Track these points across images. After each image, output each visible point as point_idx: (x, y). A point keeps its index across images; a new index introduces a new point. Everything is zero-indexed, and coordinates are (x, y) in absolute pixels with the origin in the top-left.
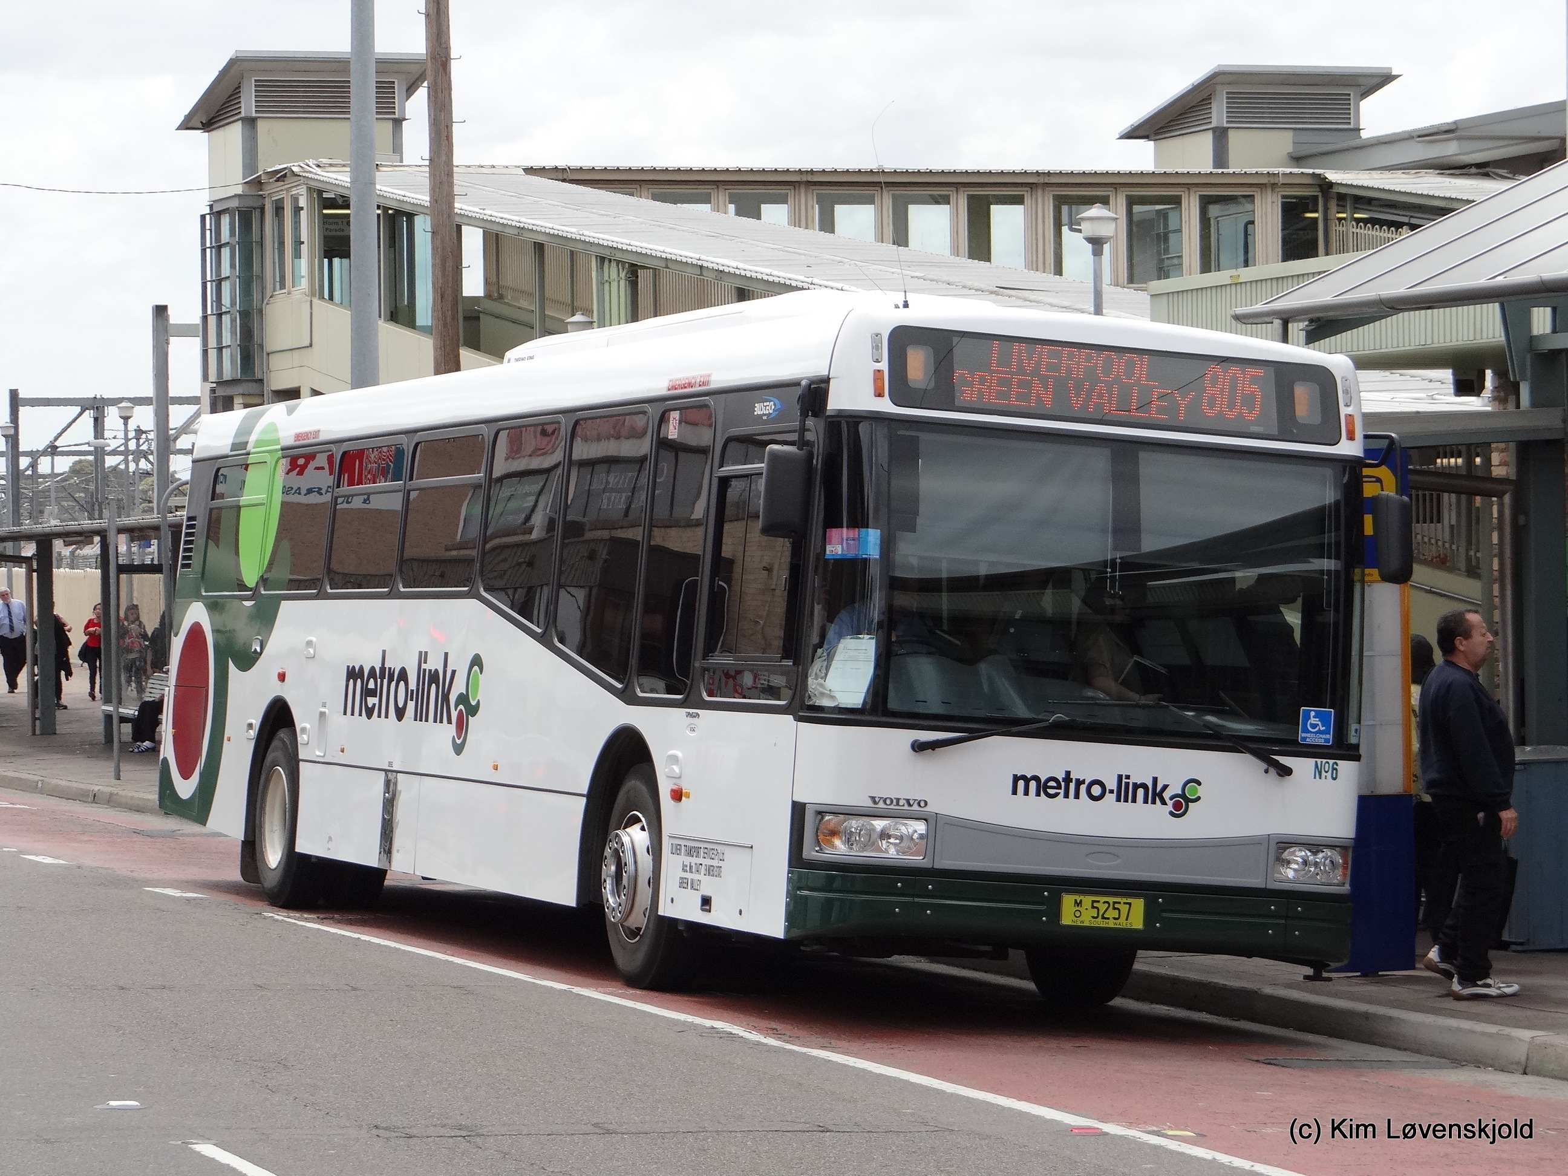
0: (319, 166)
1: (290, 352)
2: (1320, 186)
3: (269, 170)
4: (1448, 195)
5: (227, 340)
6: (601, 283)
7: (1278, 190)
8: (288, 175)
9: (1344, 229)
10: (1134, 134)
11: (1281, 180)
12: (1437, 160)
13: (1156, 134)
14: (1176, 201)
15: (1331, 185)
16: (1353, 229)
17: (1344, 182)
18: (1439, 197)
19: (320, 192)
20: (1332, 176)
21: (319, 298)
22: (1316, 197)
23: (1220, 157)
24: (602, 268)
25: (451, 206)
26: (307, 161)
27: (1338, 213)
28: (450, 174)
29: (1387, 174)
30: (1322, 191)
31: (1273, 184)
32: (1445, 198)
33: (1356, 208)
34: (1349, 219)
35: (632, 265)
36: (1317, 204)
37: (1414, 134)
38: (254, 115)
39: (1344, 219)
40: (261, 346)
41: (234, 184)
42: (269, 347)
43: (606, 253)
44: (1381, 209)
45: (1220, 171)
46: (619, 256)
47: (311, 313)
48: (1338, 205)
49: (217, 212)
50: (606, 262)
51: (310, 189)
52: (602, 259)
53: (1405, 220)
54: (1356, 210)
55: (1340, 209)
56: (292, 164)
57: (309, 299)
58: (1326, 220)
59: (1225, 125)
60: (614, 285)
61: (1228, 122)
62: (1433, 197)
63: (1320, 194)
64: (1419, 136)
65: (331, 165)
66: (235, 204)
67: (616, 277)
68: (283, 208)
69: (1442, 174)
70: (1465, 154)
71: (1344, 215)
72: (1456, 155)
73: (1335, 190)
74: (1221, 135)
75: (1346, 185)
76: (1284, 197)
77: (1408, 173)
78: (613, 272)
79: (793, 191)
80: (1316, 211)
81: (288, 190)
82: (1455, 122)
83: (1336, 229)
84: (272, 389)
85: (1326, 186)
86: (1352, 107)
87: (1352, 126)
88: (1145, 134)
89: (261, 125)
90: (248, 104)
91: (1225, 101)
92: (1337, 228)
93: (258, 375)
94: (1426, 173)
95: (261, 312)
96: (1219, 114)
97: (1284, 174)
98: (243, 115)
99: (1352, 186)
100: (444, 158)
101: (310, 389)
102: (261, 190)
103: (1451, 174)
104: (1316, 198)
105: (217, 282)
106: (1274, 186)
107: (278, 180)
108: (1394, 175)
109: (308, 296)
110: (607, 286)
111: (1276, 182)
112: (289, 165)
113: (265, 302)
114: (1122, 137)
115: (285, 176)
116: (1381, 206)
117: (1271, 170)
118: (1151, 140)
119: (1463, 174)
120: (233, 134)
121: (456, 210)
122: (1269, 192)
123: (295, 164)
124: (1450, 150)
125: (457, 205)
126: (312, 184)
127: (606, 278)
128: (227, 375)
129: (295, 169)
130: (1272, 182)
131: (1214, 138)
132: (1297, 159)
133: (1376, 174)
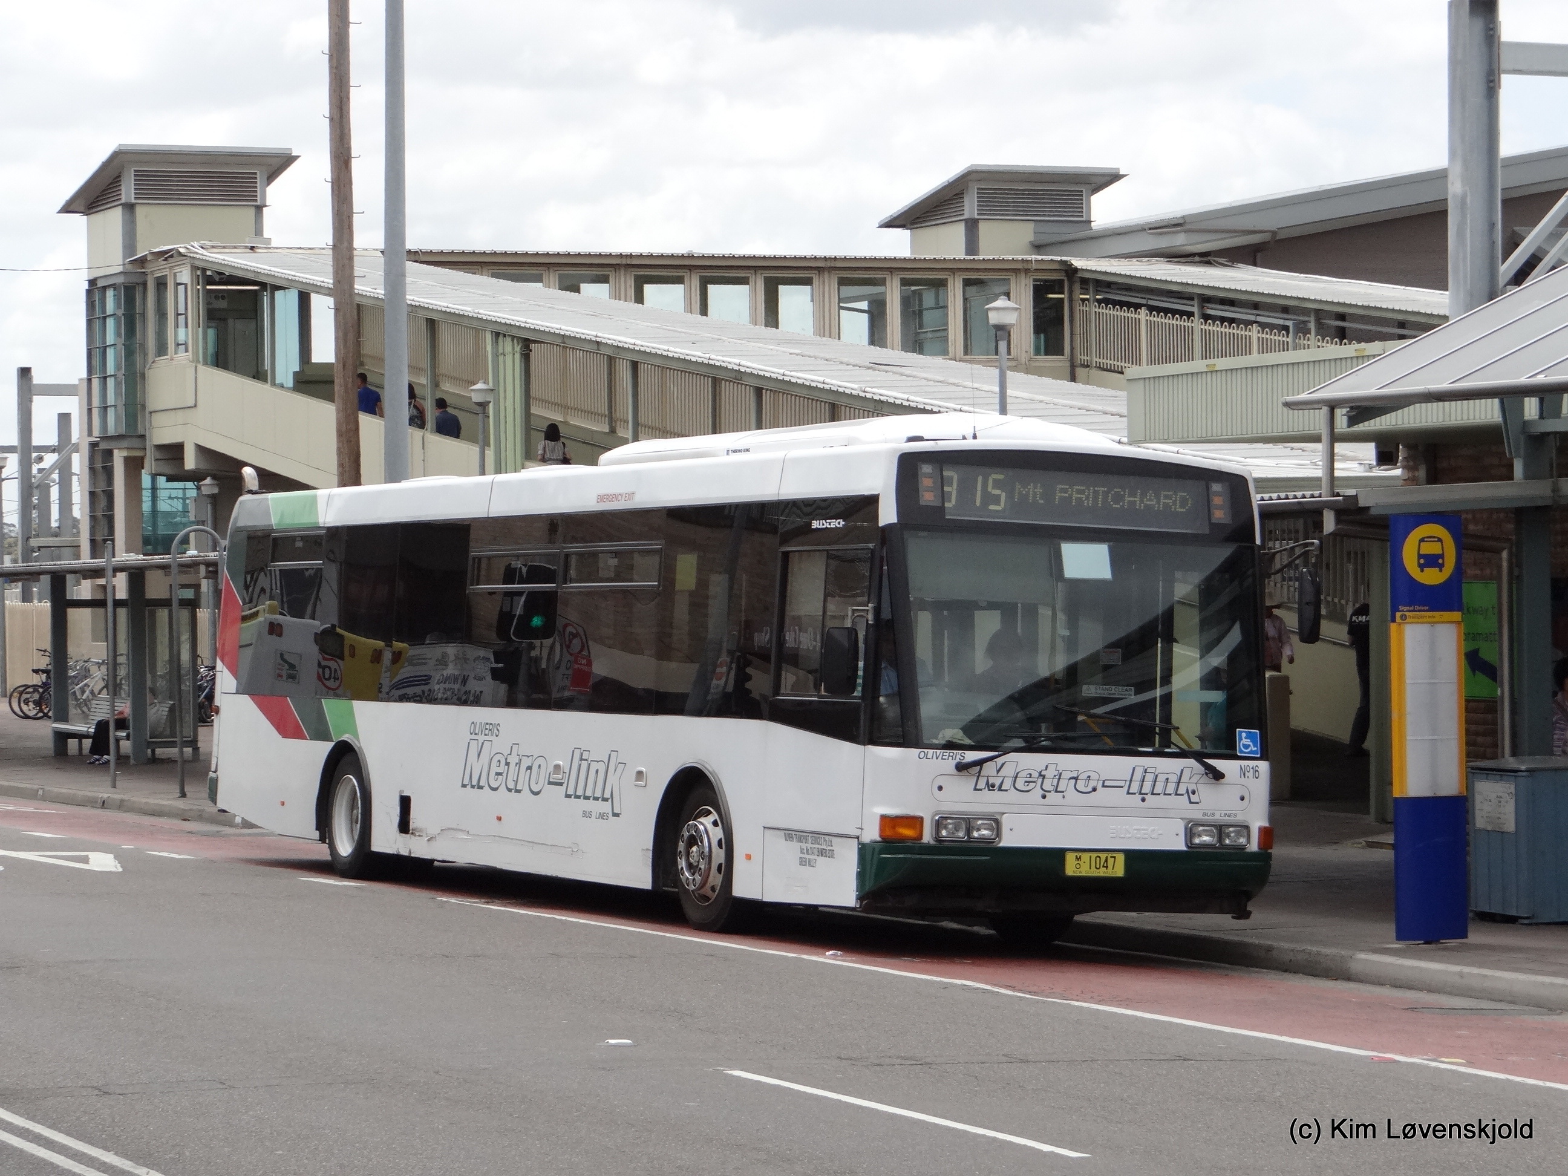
0: (202, 248)
1: (173, 413)
2: (1066, 271)
3: (155, 250)
4: (1184, 281)
5: (111, 399)
6: (496, 355)
7: (1032, 274)
8: (174, 255)
9: (1087, 309)
10: (892, 223)
11: (1034, 266)
12: (1166, 250)
13: (912, 224)
14: (941, 284)
15: (1076, 270)
16: (1095, 309)
17: (1089, 268)
18: (1176, 282)
19: (204, 270)
20: (1078, 263)
21: (203, 364)
22: (1063, 280)
23: (972, 246)
24: (497, 342)
25: (352, 287)
26: (192, 243)
27: (1081, 294)
28: (351, 258)
29: (1124, 262)
30: (1067, 276)
31: (1026, 270)
32: (1182, 284)
33: (1097, 291)
34: (1092, 299)
35: (526, 340)
36: (1062, 287)
37: (1146, 227)
38: (133, 201)
39: (1087, 300)
40: (143, 406)
41: (114, 263)
42: (151, 406)
43: (502, 330)
44: (1119, 292)
45: (972, 257)
46: (514, 332)
47: (196, 378)
48: (1081, 288)
49: (103, 287)
50: (501, 337)
51: (194, 268)
52: (497, 334)
53: (1143, 301)
54: (1097, 292)
55: (1083, 291)
56: (178, 246)
57: (194, 364)
58: (1071, 301)
59: (976, 217)
60: (509, 358)
61: (978, 214)
62: (1171, 282)
63: (1065, 279)
64: (1150, 229)
65: (213, 247)
66: (120, 280)
67: (511, 352)
68: (166, 284)
69: (1170, 261)
70: (1191, 245)
71: (1088, 297)
72: (1184, 245)
73: (1080, 274)
74: (972, 226)
75: (1091, 271)
76: (1035, 280)
77: (1141, 261)
78: (507, 346)
79: (614, 273)
80: (1063, 293)
81: (171, 268)
82: (1183, 217)
83: (1079, 308)
84: (155, 443)
85: (1071, 271)
86: (1084, 202)
87: (1083, 219)
88: (902, 223)
89: (140, 211)
90: (128, 191)
91: (976, 196)
92: (1081, 308)
93: (141, 432)
94: (1157, 261)
95: (143, 376)
96: (970, 206)
97: (1036, 261)
98: (123, 201)
99: (1096, 271)
100: (346, 244)
101: (193, 444)
102: (143, 268)
103: (1179, 262)
104: (1061, 282)
105: (101, 350)
106: (1027, 271)
107: (166, 260)
108: (1130, 263)
109: (193, 362)
110: (501, 358)
111: (1030, 267)
112: (176, 246)
113: (148, 367)
114: (881, 226)
115: (172, 256)
116: (1118, 289)
117: (1025, 257)
118: (907, 229)
119: (1188, 262)
120: (114, 217)
121: (356, 291)
122: (1023, 275)
123: (183, 245)
124: (1179, 241)
125: (356, 286)
126: (198, 263)
127: (501, 351)
128: (111, 431)
129: (182, 250)
130: (1026, 267)
131: (966, 225)
132: (1038, 248)
133: (1114, 262)
